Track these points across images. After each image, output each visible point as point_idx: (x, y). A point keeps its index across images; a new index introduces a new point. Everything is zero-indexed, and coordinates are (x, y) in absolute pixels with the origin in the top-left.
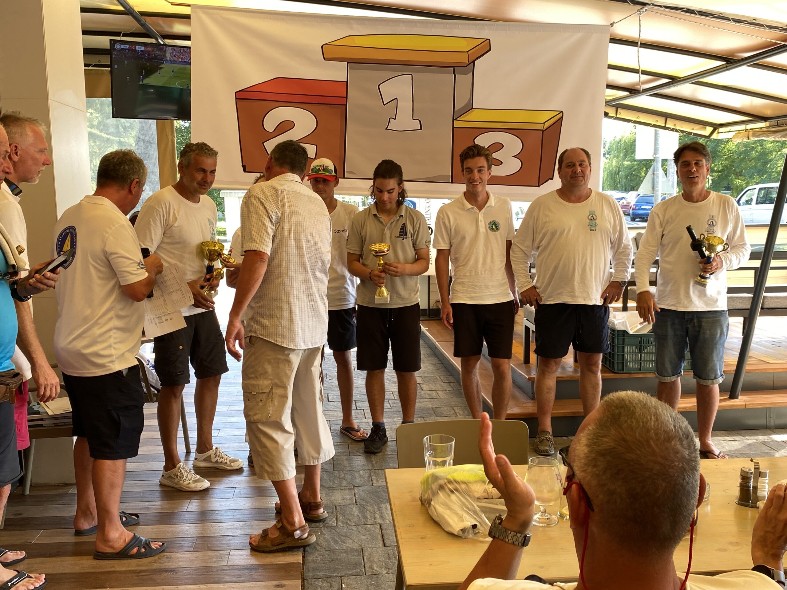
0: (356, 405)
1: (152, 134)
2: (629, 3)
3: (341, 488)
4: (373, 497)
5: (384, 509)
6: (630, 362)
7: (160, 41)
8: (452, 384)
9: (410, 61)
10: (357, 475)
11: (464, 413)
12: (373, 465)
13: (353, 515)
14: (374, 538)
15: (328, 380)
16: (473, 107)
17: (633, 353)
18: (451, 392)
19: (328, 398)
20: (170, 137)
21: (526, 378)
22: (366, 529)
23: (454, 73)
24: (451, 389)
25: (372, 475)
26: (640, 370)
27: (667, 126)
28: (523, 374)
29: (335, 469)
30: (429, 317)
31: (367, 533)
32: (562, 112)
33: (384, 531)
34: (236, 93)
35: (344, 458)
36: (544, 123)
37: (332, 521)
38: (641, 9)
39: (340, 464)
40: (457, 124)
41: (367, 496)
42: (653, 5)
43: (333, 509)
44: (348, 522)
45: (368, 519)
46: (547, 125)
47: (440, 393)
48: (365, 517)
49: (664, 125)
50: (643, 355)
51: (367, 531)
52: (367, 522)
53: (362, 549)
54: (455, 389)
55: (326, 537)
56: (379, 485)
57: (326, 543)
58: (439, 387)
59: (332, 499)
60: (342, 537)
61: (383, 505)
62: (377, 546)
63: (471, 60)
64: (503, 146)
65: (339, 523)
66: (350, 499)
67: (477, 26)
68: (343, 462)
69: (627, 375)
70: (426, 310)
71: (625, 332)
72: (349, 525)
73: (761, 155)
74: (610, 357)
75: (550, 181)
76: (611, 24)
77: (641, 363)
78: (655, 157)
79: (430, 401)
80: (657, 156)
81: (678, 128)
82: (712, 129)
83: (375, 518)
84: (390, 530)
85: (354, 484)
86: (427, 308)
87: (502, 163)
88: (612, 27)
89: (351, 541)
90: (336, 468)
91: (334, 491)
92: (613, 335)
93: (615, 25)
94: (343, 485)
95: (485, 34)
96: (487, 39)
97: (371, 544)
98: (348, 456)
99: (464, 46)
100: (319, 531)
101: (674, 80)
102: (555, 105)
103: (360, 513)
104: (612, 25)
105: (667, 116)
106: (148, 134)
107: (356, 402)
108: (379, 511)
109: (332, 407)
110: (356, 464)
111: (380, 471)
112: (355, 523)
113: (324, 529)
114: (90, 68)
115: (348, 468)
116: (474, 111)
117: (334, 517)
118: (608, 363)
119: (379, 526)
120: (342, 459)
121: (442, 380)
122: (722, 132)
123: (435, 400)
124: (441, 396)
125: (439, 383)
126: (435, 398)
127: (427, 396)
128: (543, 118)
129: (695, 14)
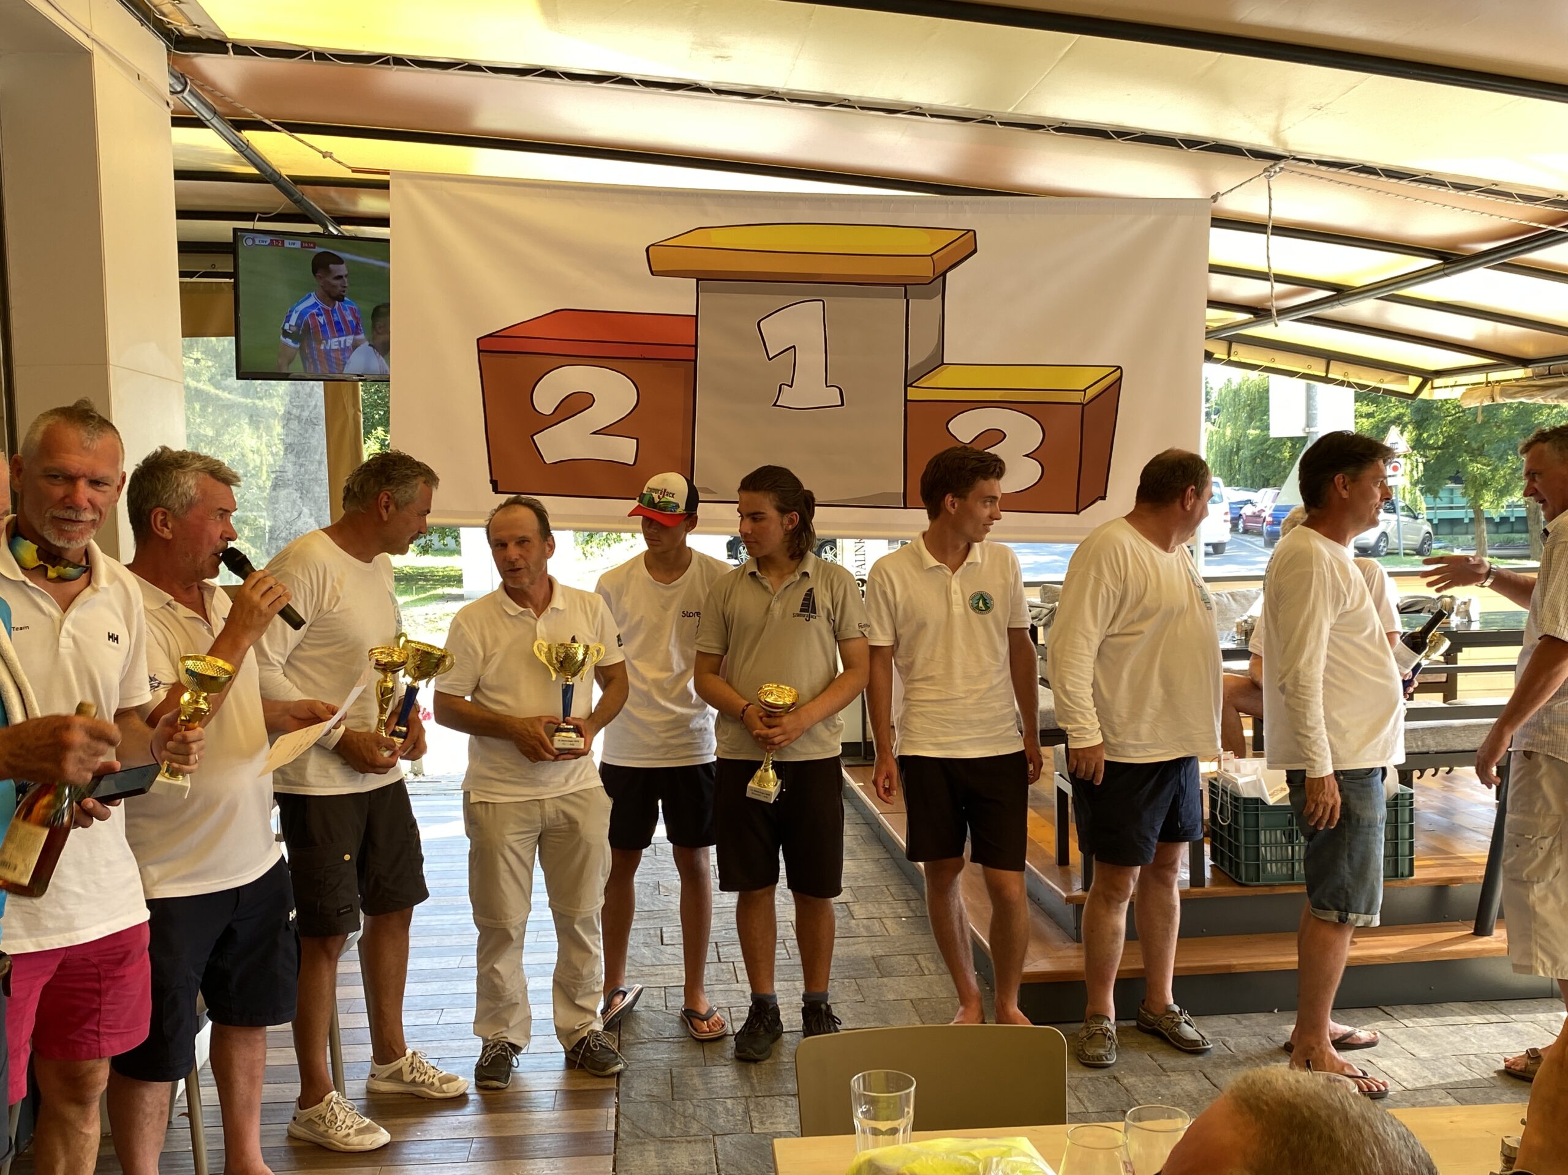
0: (718, 953)
1: (316, 406)
2: (1246, 155)
3: (688, 1138)
4: (753, 1158)
6: (1271, 861)
7: (331, 229)
8: (912, 904)
9: (820, 275)
10: (720, 1108)
11: (938, 967)
12: (752, 1086)
15: (662, 897)
16: (945, 362)
17: (1277, 844)
18: (910, 920)
19: (662, 937)
20: (351, 412)
21: (1062, 896)
23: (905, 297)
24: (910, 914)
25: (751, 1108)
26: (1293, 879)
27: (1330, 376)
28: (1056, 888)
29: (675, 1097)
30: (865, 758)
32: (1119, 367)
34: (478, 340)
35: (694, 1071)
36: (1085, 390)
38: (1271, 166)
39: (686, 1085)
40: (913, 393)
41: (741, 1156)
42: (1295, 159)
46: (1091, 393)
47: (889, 923)
49: (1324, 374)
50: (1297, 848)
54: (918, 915)
56: (766, 1131)
58: (887, 911)
59: (669, 1164)
63: (939, 271)
64: (1005, 436)
66: (706, 1164)
67: (950, 207)
68: (691, 1080)
69: (1267, 889)
70: (858, 744)
71: (1258, 802)
73: (1519, 414)
74: (1230, 851)
75: (1100, 502)
76: (1212, 197)
77: (1293, 864)
78: (1308, 433)
79: (867, 942)
80: (1312, 430)
81: (1352, 380)
82: (1420, 380)
85: (714, 1129)
86: (860, 740)
88: (1215, 202)
90: (678, 1093)
91: (674, 1145)
92: (1236, 807)
93: (1220, 198)
94: (692, 1132)
95: (965, 221)
96: (969, 231)
98: (701, 1066)
99: (925, 244)
101: (1341, 292)
102: (1106, 354)
104: (1215, 198)
105: (1329, 357)
106: (308, 406)
107: (719, 944)
109: (670, 957)
110: (719, 1084)
111: (767, 1100)
114: (194, 280)
115: (702, 1094)
116: (945, 368)
118: (1227, 864)
120: (689, 1073)
121: (892, 896)
122: (1441, 387)
123: (879, 939)
124: (890, 931)
125: (888, 903)
126: (878, 934)
127: (862, 929)
128: (1083, 380)
129: (1378, 174)
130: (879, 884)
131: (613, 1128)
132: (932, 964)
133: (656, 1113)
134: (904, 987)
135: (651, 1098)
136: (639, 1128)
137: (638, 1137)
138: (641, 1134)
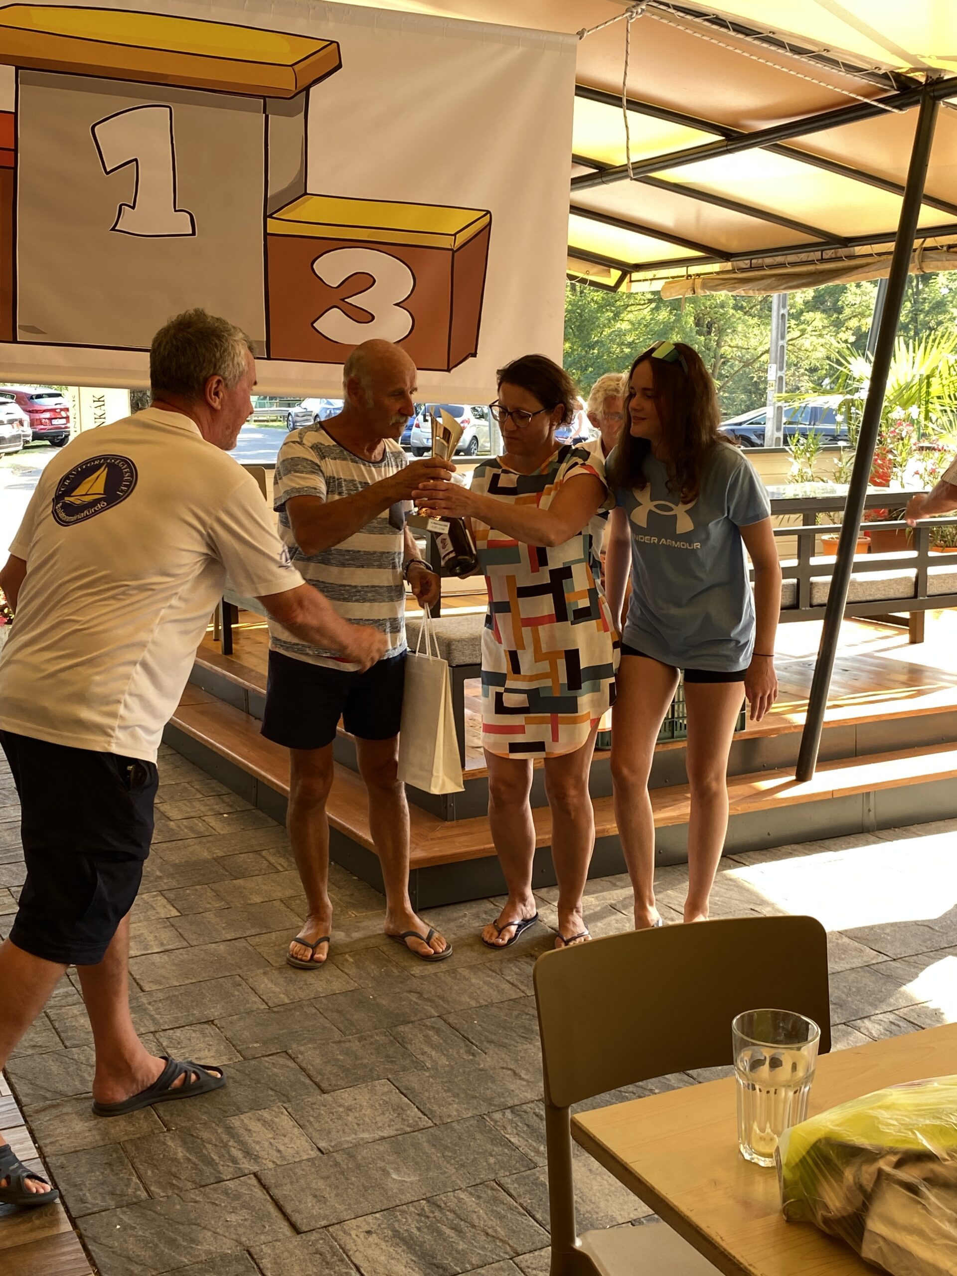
5: (242, 1131)
8: (225, 798)
9: (166, 76)
13: (175, 1160)
14: (261, 1217)
16: (308, 192)
18: (233, 816)
22: (226, 1193)
23: (264, 112)
24: (230, 810)
25: (165, 1044)
31: (236, 1204)
32: (488, 212)
33: (273, 1191)
36: (455, 235)
37: (133, 1185)
39: (74, 1028)
40: (274, 227)
43: (117, 1152)
44: (174, 1182)
45: (217, 1164)
46: (461, 238)
47: (212, 821)
48: (210, 1162)
51: (233, 1200)
52: (219, 1172)
53: (250, 1254)
54: (239, 809)
55: (140, 1233)
57: (151, 1253)
58: (203, 809)
60: (181, 1227)
61: (235, 1122)
62: (281, 1236)
63: (302, 84)
64: (374, 281)
65: (152, 1189)
67: (311, 11)
68: (77, 1021)
72: (181, 1189)
75: (471, 359)
79: (200, 843)
82: (619, 273)
83: (234, 1160)
84: (289, 1186)
87: (373, 318)
88: (580, 38)
89: (209, 1234)
90: (69, 1039)
95: (328, 30)
96: (332, 42)
97: (262, 1233)
99: (284, 52)
100: (115, 1220)
101: (602, 172)
102: (475, 196)
103: (188, 1150)
104: (581, 34)
108: (233, 1137)
112: (194, 1182)
113: (124, 1213)
116: (308, 200)
117: (131, 1174)
119: (254, 1181)
120: (71, 1014)
121: (200, 792)
122: (640, 281)
123: (210, 838)
124: (218, 830)
125: (198, 800)
126: (207, 834)
127: (186, 830)
128: (454, 222)
129: (727, 27)
130: (178, 781)
131: (10, 1093)
132: (281, 859)
133: (54, 1067)
134: (265, 887)
135: (37, 1049)
136: (42, 1087)
137: (46, 1099)
138: (48, 1095)
